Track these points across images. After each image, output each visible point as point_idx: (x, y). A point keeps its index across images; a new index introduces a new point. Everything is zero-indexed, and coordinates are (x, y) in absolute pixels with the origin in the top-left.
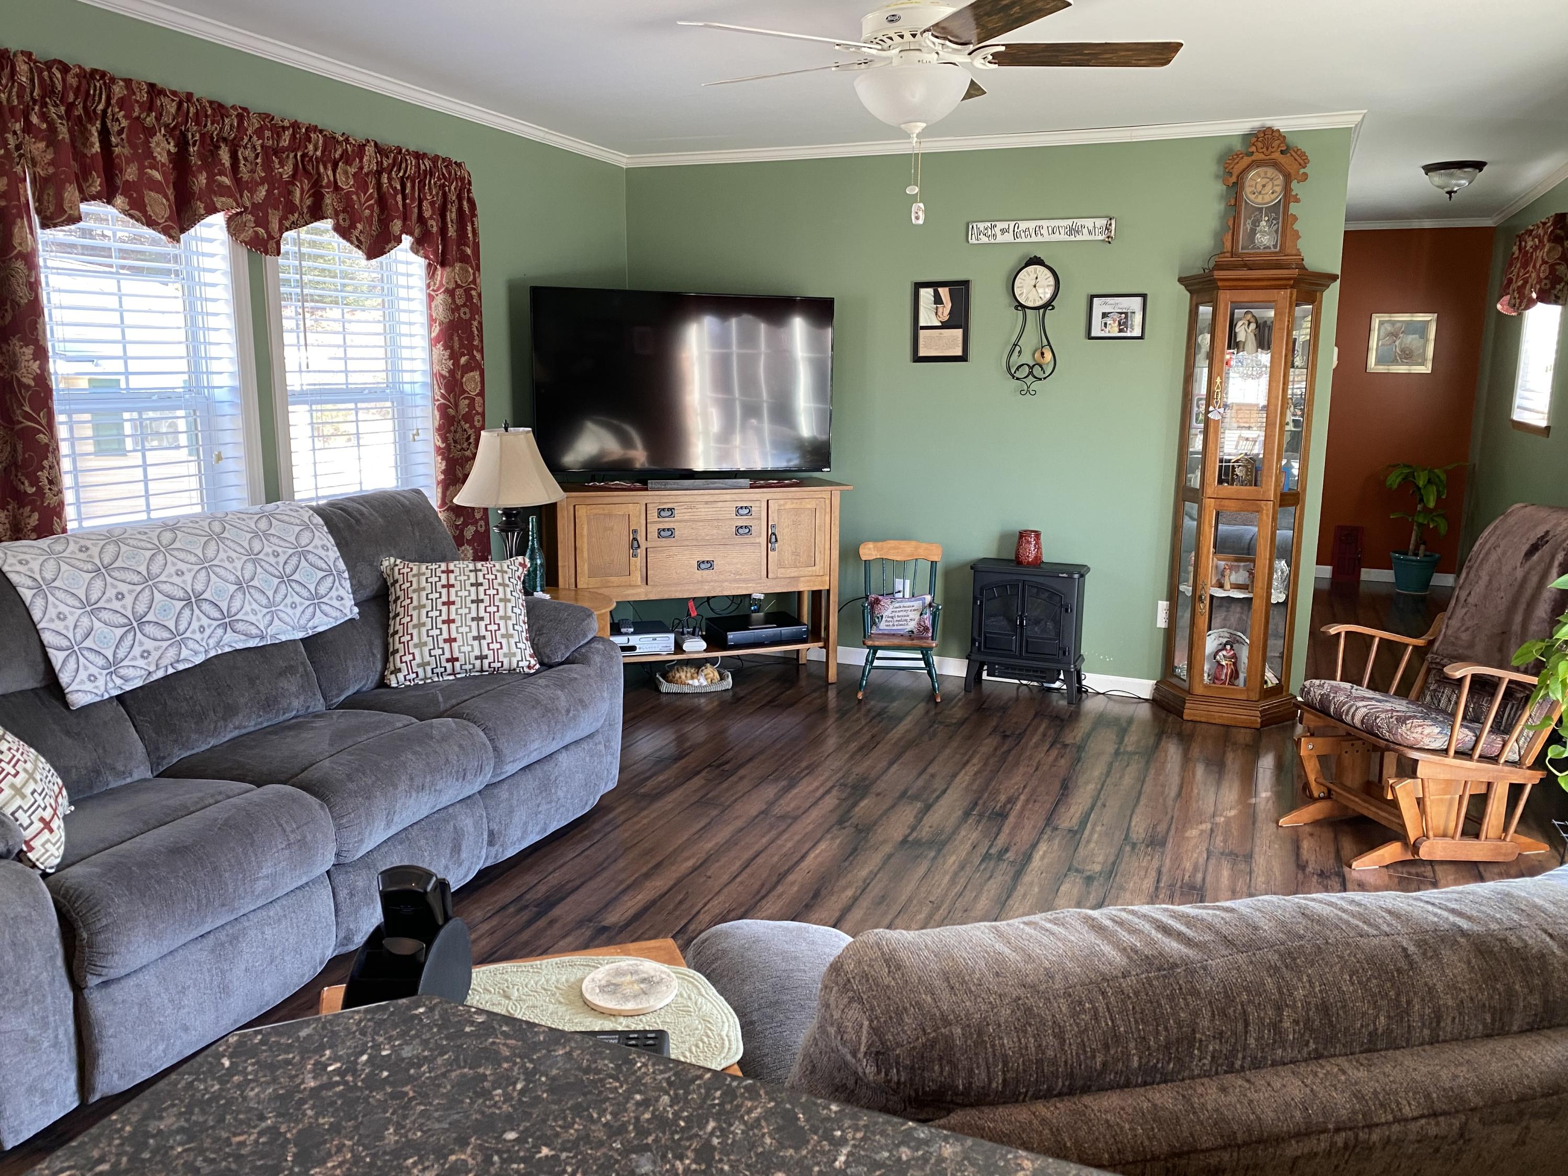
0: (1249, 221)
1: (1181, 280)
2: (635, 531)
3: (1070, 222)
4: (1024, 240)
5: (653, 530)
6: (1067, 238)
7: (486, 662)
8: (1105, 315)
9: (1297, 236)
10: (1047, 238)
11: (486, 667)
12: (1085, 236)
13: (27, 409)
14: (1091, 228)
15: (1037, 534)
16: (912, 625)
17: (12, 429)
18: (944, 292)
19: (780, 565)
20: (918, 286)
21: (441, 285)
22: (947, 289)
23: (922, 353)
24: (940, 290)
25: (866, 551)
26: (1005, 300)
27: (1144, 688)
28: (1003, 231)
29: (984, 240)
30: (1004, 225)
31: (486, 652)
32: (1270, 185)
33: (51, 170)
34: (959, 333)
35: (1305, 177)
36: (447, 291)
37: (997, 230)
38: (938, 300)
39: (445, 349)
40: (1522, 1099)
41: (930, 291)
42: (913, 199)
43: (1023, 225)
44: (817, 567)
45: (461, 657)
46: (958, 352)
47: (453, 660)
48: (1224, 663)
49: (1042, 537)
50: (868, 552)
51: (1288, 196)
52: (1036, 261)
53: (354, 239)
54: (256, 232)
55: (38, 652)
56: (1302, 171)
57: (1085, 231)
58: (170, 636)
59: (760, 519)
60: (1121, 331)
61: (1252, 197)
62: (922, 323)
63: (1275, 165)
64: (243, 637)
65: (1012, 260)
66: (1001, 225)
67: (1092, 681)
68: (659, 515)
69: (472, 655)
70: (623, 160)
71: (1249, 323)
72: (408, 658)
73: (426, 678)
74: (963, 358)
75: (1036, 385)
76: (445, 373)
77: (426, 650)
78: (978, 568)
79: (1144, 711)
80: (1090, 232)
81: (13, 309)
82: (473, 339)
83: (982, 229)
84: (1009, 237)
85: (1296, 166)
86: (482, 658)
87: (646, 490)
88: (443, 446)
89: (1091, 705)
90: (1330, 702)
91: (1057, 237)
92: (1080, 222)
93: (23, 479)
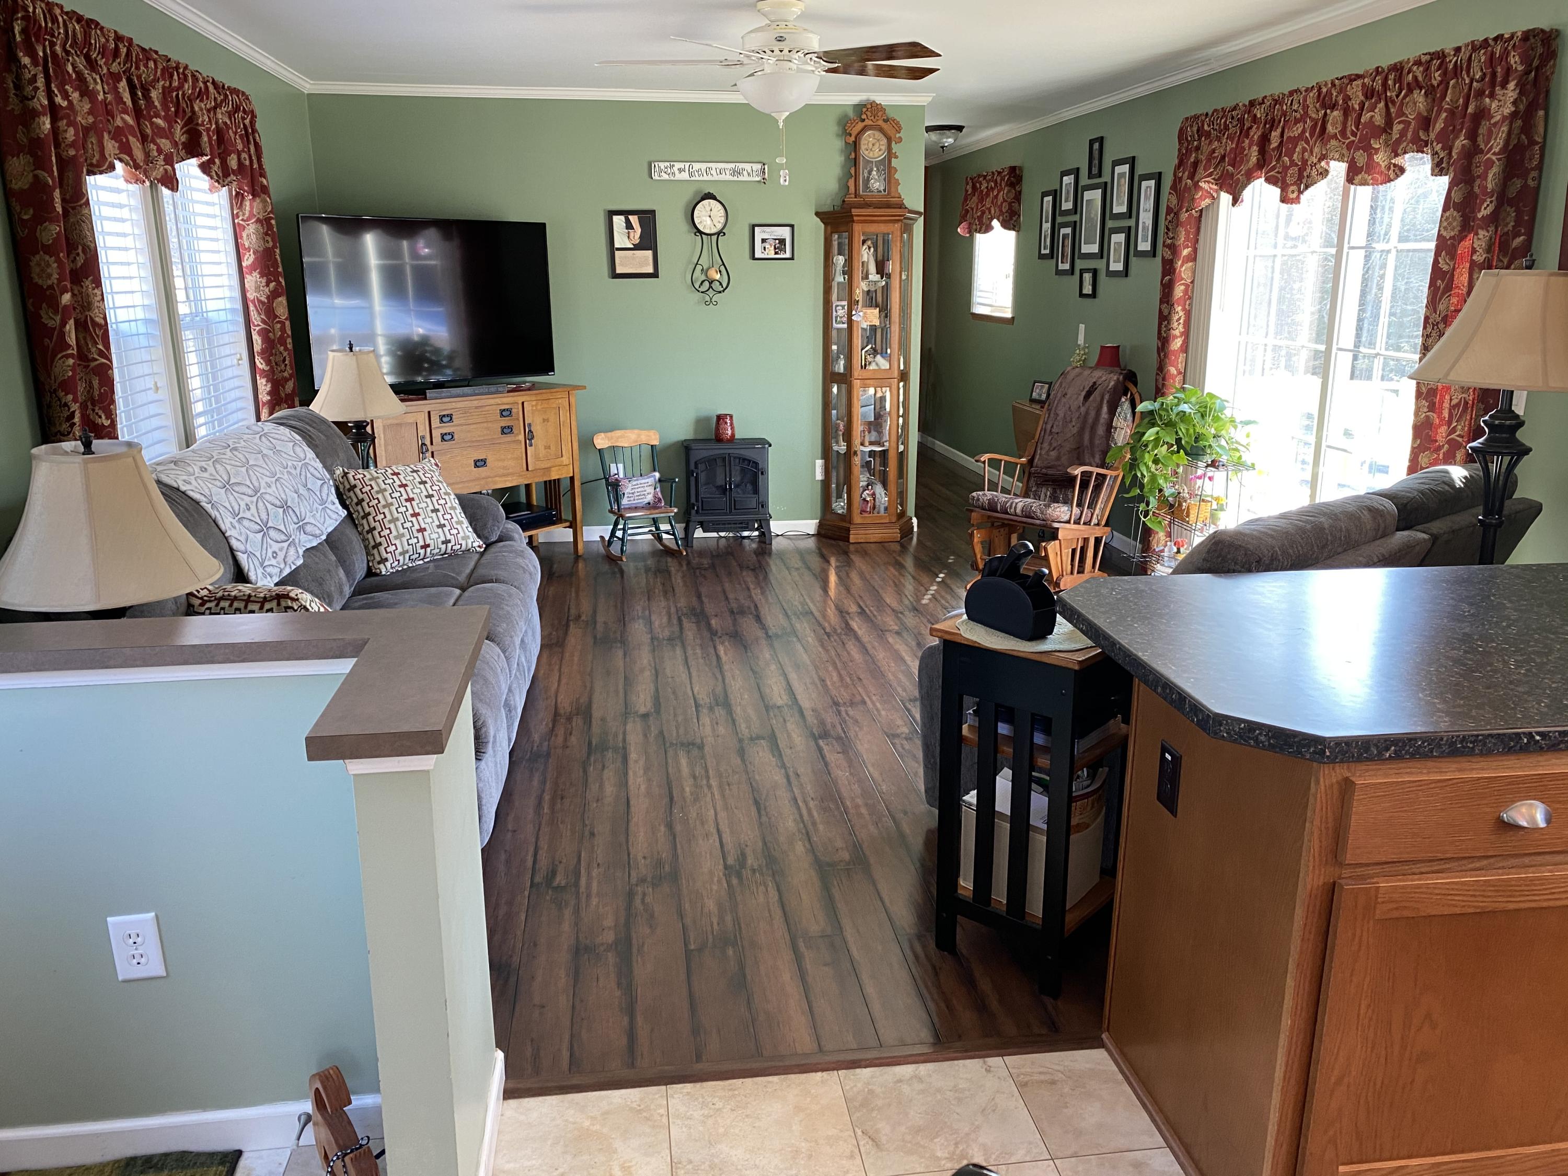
0: (866, 171)
1: (817, 214)
3: (732, 165)
4: (697, 178)
5: (437, 434)
6: (731, 178)
8: (764, 241)
9: (897, 183)
10: (716, 178)
12: (745, 178)
13: (100, 347)
14: (750, 171)
15: (731, 417)
16: (649, 498)
17: (87, 367)
18: (634, 219)
19: (537, 459)
20: (612, 213)
21: (252, 215)
22: (636, 217)
23: (619, 271)
24: (630, 217)
25: (599, 441)
26: (684, 227)
27: (810, 526)
28: (680, 170)
29: (665, 177)
30: (681, 165)
31: (449, 537)
32: (877, 145)
34: (649, 253)
35: (900, 139)
36: (258, 221)
37: (675, 169)
38: (629, 226)
39: (262, 276)
41: (622, 218)
43: (697, 166)
44: (564, 458)
45: (431, 543)
46: (650, 270)
47: (426, 546)
48: (868, 499)
50: (601, 442)
51: (890, 155)
52: (710, 196)
56: (898, 135)
57: (745, 173)
58: (286, 538)
59: (518, 419)
60: (776, 253)
61: (866, 152)
62: (617, 245)
63: (881, 130)
64: (311, 537)
65: (687, 195)
66: (678, 165)
68: (442, 421)
69: (440, 541)
70: (308, 86)
71: (869, 248)
72: (392, 548)
74: (655, 275)
75: (717, 297)
77: (404, 540)
80: (749, 174)
81: (84, 251)
83: (662, 167)
84: (685, 176)
85: (894, 131)
86: (446, 542)
87: (425, 399)
88: (267, 368)
91: (723, 177)
92: (741, 166)
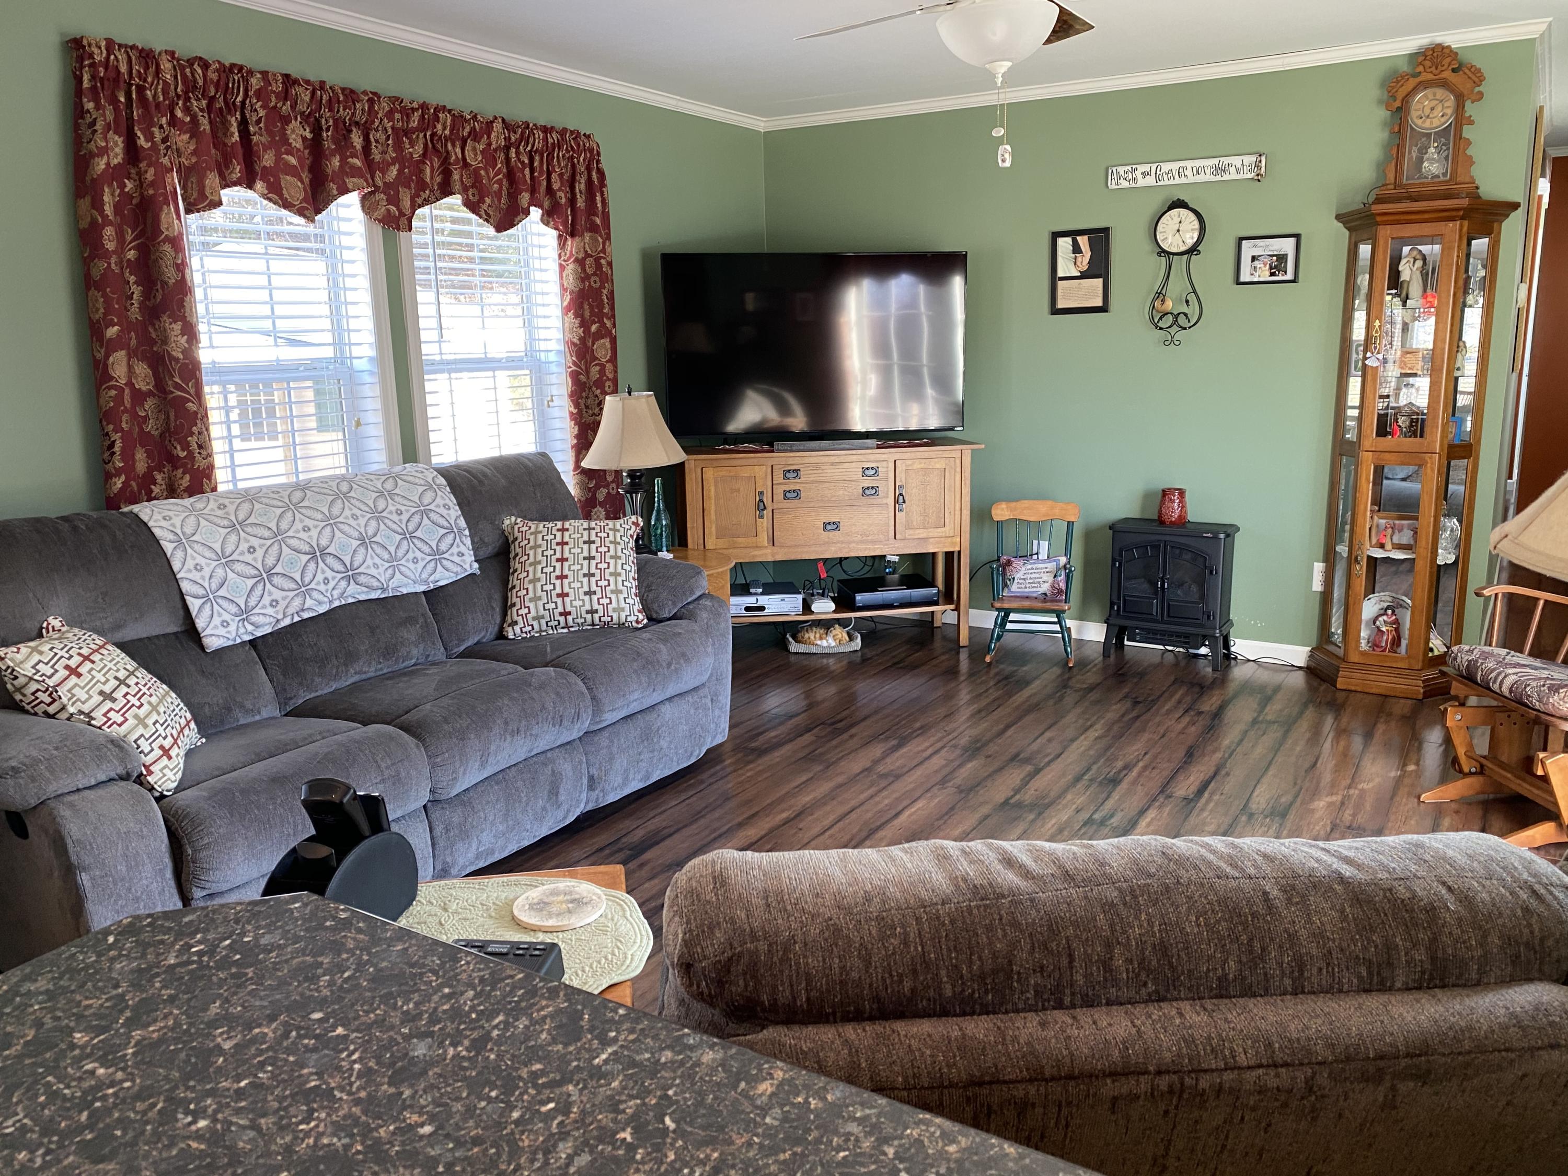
0: (1415, 149)
1: (1338, 217)
2: (761, 493)
3: (1215, 161)
4: (1167, 182)
5: (779, 491)
6: (1213, 178)
7: (596, 616)
8: (1254, 258)
9: (1470, 161)
10: (1191, 179)
11: (597, 621)
12: (1232, 175)
13: (177, 380)
14: (1239, 166)
15: (1182, 493)
16: (1045, 588)
17: (165, 399)
18: (1083, 241)
19: (908, 526)
20: (1056, 235)
21: (571, 255)
22: (1086, 238)
23: (1060, 305)
24: (1079, 238)
25: (999, 512)
26: (1148, 246)
27: (1298, 655)
28: (1144, 174)
29: (1125, 184)
30: (1145, 168)
31: (596, 606)
32: (1439, 108)
33: (194, 160)
34: (1099, 282)
35: (1481, 96)
36: (577, 260)
37: (1138, 173)
38: (1076, 249)
39: (576, 317)
40: (1381, 1057)
41: (1069, 240)
42: (1000, 141)
43: (1166, 167)
44: (947, 528)
45: (573, 610)
46: (1099, 302)
47: (565, 614)
48: (1384, 629)
49: (1187, 495)
50: (1001, 512)
51: (1460, 119)
52: (1180, 204)
53: (483, 213)
54: (388, 210)
55: (178, 598)
56: (1477, 89)
57: (1233, 169)
58: (295, 587)
59: (887, 479)
60: (1272, 274)
61: (1419, 122)
62: (1060, 274)
63: (1444, 84)
64: (365, 589)
65: (1156, 203)
66: (1142, 168)
67: (1241, 647)
68: (785, 477)
69: (584, 609)
70: (760, 124)
71: (1415, 260)
72: (524, 611)
73: (541, 631)
74: (1103, 309)
75: (1181, 335)
76: (576, 340)
77: (540, 604)
78: (1118, 529)
79: (1298, 679)
80: (1238, 171)
81: (162, 287)
82: (603, 307)
83: (1122, 173)
84: (1150, 181)
85: (1469, 85)
86: (592, 612)
87: (773, 451)
88: (575, 411)
89: (1239, 673)
90: (1477, 668)
91: (1202, 178)
92: (1227, 160)
93: (175, 444)
